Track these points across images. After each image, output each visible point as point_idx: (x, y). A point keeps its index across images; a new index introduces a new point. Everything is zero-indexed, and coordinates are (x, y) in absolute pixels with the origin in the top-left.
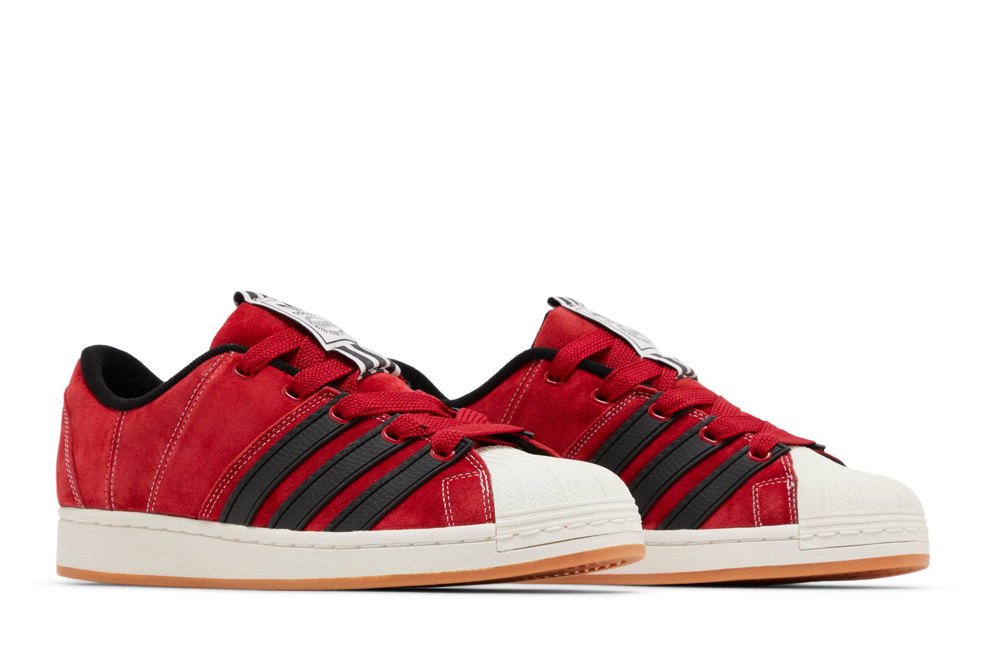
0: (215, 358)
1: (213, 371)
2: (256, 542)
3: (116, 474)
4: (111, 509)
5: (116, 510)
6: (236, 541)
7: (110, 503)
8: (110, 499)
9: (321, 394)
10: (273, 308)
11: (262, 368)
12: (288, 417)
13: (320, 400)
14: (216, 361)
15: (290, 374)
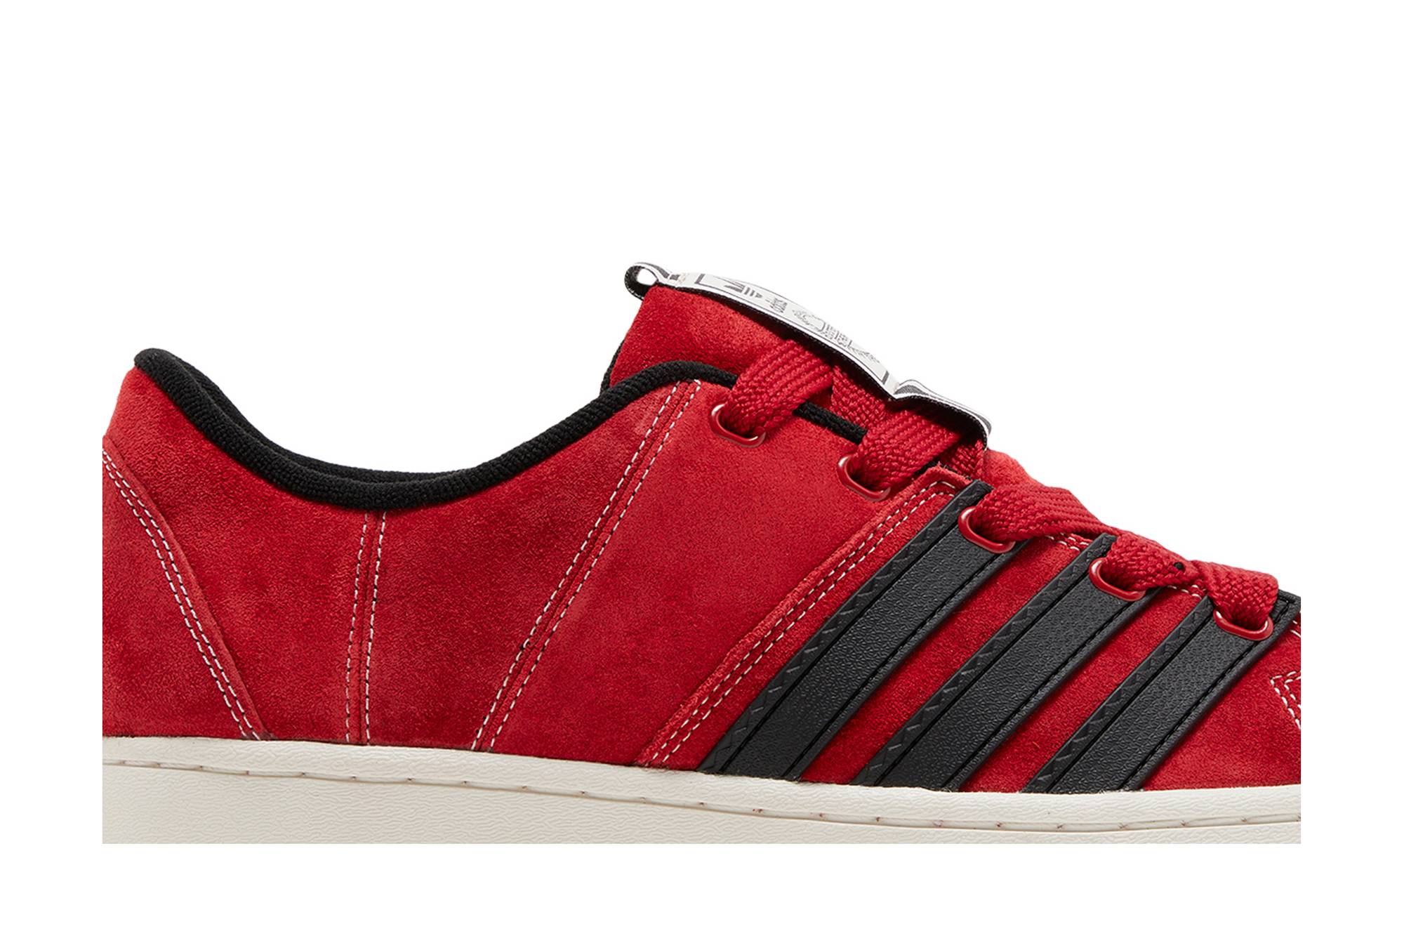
0: (659, 395)
1: (664, 425)
2: (821, 817)
3: (376, 659)
4: (360, 742)
5: (373, 745)
6: (756, 815)
7: (359, 728)
8: (359, 718)
9: (925, 484)
10: (722, 293)
11: (783, 424)
12: (869, 533)
13: (926, 497)
14: (663, 400)
15: (843, 436)
